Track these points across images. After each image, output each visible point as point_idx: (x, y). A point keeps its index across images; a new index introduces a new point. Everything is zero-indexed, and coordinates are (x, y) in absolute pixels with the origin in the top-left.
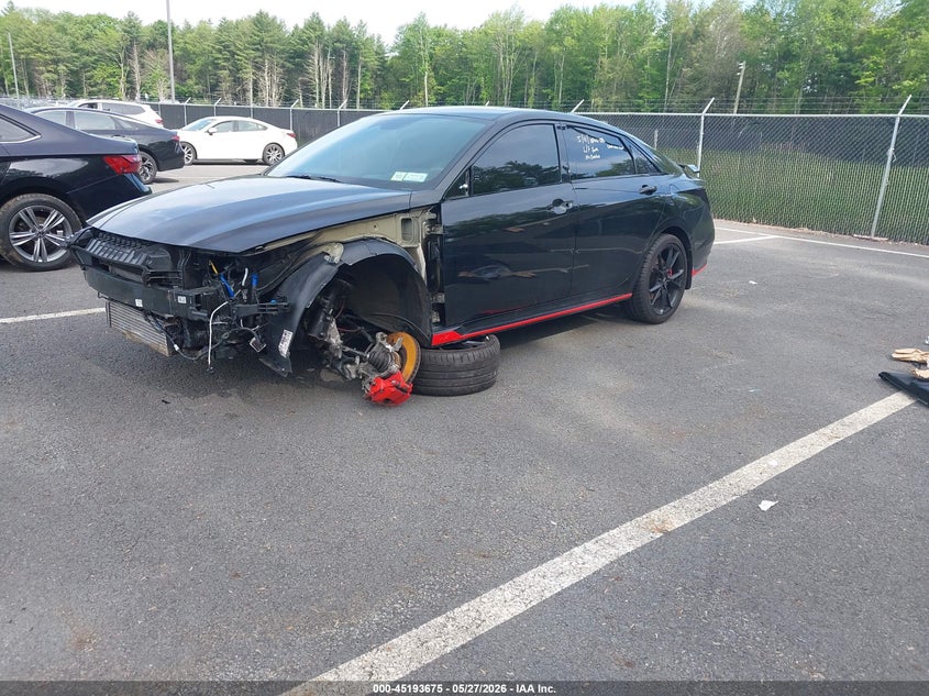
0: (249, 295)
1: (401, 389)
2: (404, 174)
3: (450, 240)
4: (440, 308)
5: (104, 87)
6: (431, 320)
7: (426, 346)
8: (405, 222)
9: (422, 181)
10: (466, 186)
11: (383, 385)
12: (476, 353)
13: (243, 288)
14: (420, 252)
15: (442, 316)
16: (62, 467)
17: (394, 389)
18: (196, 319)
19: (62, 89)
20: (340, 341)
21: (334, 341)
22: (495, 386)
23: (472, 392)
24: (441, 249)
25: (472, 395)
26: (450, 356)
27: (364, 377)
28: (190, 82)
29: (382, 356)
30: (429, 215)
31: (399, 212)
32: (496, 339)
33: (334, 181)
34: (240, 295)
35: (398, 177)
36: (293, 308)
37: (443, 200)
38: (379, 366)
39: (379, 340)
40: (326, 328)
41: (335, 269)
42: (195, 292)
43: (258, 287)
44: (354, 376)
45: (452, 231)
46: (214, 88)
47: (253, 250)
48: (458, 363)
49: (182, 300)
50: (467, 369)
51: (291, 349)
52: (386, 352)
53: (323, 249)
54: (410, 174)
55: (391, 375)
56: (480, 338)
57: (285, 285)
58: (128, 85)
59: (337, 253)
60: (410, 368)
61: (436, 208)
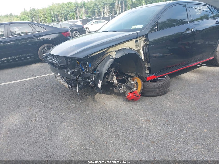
0: (89, 70)
1: (137, 96)
2: (135, 26)
3: (152, 46)
4: (149, 68)
5: (72, 18)
6: (146, 73)
7: (145, 81)
8: (136, 42)
9: (141, 27)
10: (156, 28)
11: (131, 95)
12: (162, 83)
13: (87, 68)
14: (141, 51)
15: (150, 71)
16: (38, 125)
17: (134, 96)
18: (73, 79)
19: (63, 20)
20: (117, 82)
21: (115, 82)
22: (169, 92)
23: (161, 95)
24: (148, 49)
25: (161, 96)
26: (153, 84)
27: (125, 92)
28: (89, 14)
29: (130, 86)
30: (144, 39)
31: (134, 39)
32: (168, 77)
33: (114, 31)
34: (86, 70)
35: (134, 27)
36: (101, 73)
37: (149, 33)
38: (130, 89)
39: (129, 80)
40: (112, 78)
41: (113, 60)
42: (72, 71)
43: (91, 67)
44: (122, 91)
45: (152, 43)
46: (94, 15)
47: (87, 56)
48: (156, 86)
49: (69, 73)
50: (159, 88)
51: (101, 86)
52: (132, 84)
53: (110, 54)
54: (138, 26)
55: (133, 91)
56: (163, 77)
57: (99, 66)
58: (77, 17)
59: (114, 55)
60: (140, 89)
61: (147, 36)
